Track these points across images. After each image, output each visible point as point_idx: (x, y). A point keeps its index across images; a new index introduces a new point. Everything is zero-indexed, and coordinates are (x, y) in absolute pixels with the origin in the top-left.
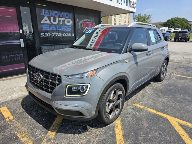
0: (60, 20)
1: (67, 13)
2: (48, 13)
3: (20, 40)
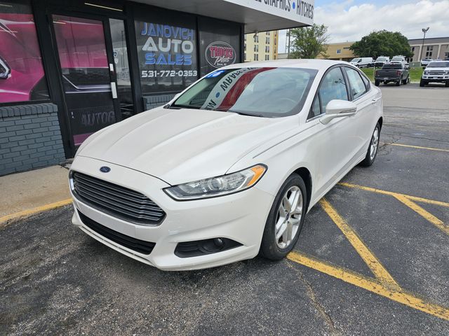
0: (174, 44)
1: (185, 30)
2: (154, 30)
3: (110, 84)
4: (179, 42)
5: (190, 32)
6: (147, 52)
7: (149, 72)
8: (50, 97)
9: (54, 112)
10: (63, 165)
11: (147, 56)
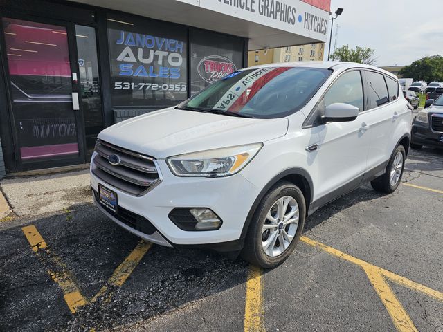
0: (158, 56)
1: (173, 42)
2: (133, 40)
3: (71, 94)
5: (179, 44)
6: (123, 62)
7: (124, 83)
11: (122, 67)
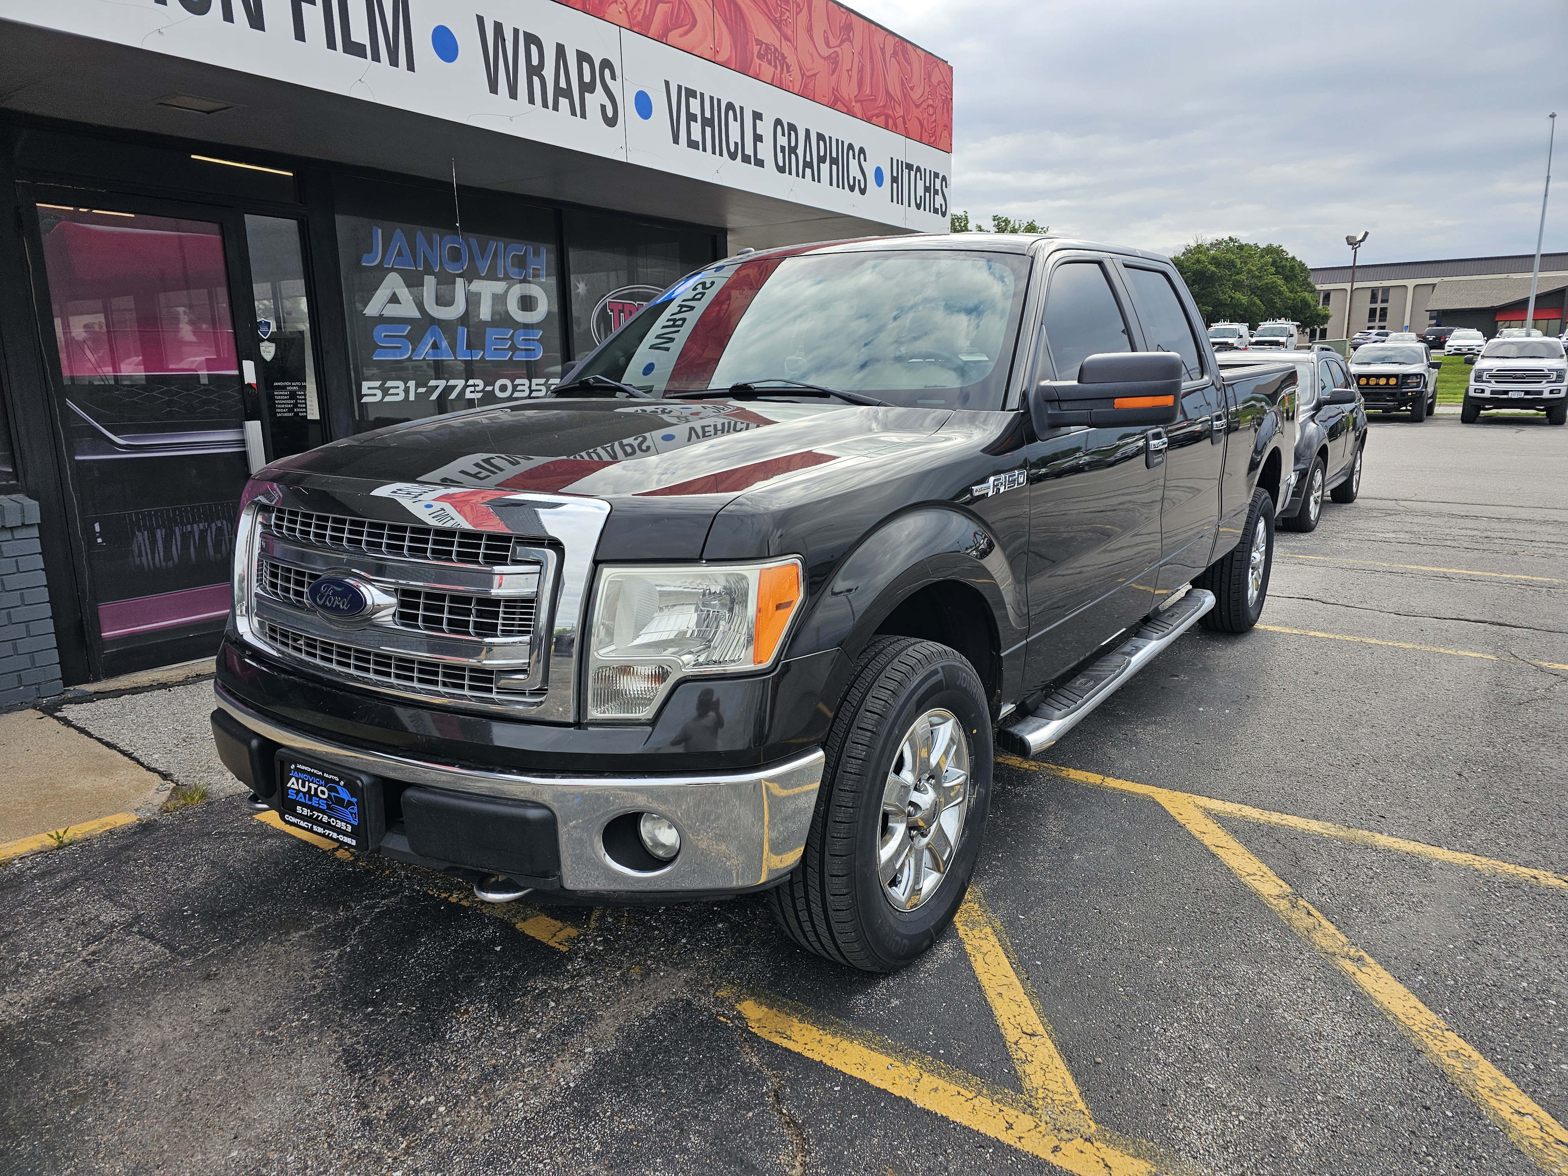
0: (478, 295)
1: (519, 248)
2: (407, 251)
3: (241, 426)
4: (499, 287)
5: (537, 253)
6: (381, 319)
7: (389, 384)
8: (15, 475)
9: (24, 525)
10: (50, 710)
11: (380, 333)
